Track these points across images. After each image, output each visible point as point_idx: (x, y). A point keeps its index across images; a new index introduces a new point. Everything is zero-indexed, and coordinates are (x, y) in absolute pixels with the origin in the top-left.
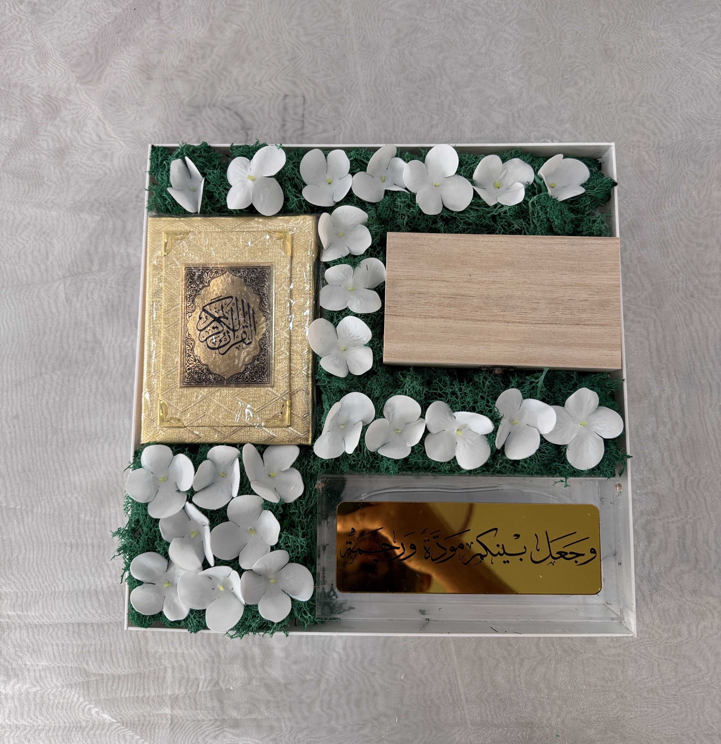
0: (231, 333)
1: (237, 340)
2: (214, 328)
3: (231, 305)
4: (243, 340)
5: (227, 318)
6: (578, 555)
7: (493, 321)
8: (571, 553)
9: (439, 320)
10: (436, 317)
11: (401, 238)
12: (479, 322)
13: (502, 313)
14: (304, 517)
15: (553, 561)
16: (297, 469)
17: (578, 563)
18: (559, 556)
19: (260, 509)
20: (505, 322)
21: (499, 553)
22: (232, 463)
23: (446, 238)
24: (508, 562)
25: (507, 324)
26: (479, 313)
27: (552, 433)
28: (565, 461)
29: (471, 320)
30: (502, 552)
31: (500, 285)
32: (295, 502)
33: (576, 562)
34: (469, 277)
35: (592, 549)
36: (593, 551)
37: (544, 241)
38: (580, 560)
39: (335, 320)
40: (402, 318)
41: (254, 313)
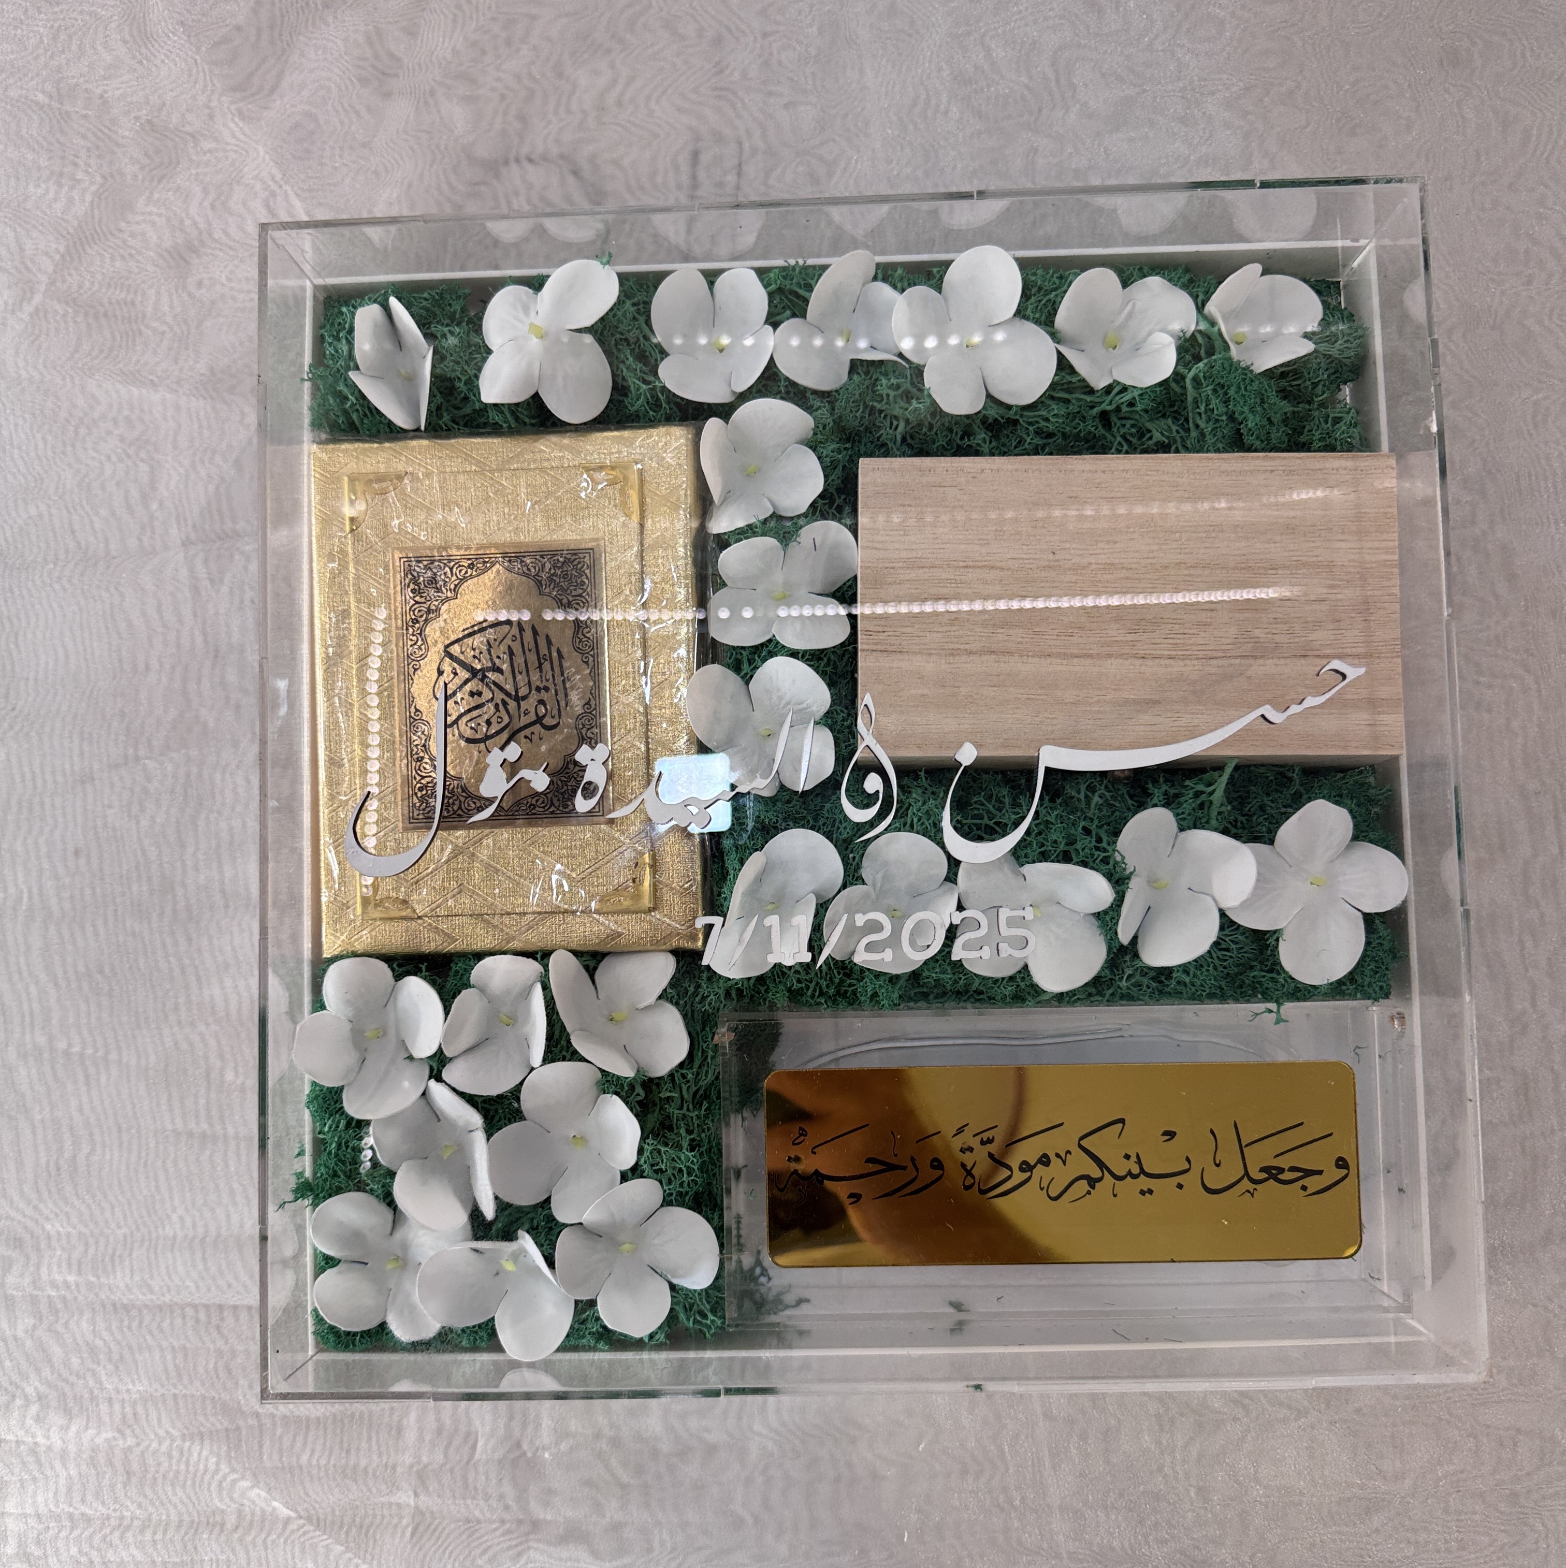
0: (512, 704)
1: (525, 721)
2: (472, 694)
3: (508, 641)
4: (539, 720)
5: (500, 671)
6: (1309, 1173)
7: (1109, 656)
8: (1293, 1169)
9: (984, 658)
10: (975, 653)
11: (893, 470)
12: (1076, 660)
13: (1130, 637)
14: (691, 1107)
15: (1251, 1187)
16: (671, 1002)
17: (1309, 1191)
18: (1265, 1175)
19: (595, 1091)
20: (1135, 656)
21: (1130, 1173)
22: (527, 993)
23: (995, 467)
24: (1150, 1192)
25: (1140, 661)
26: (1075, 639)
27: (1245, 905)
28: (1275, 967)
29: (1059, 655)
30: (1136, 1170)
31: (1124, 573)
32: (671, 1075)
33: (1304, 1188)
34: (1051, 556)
35: (1341, 1159)
36: (1342, 1163)
37: (1225, 466)
38: (1313, 1183)
39: (746, 667)
40: (898, 656)
41: (560, 656)
